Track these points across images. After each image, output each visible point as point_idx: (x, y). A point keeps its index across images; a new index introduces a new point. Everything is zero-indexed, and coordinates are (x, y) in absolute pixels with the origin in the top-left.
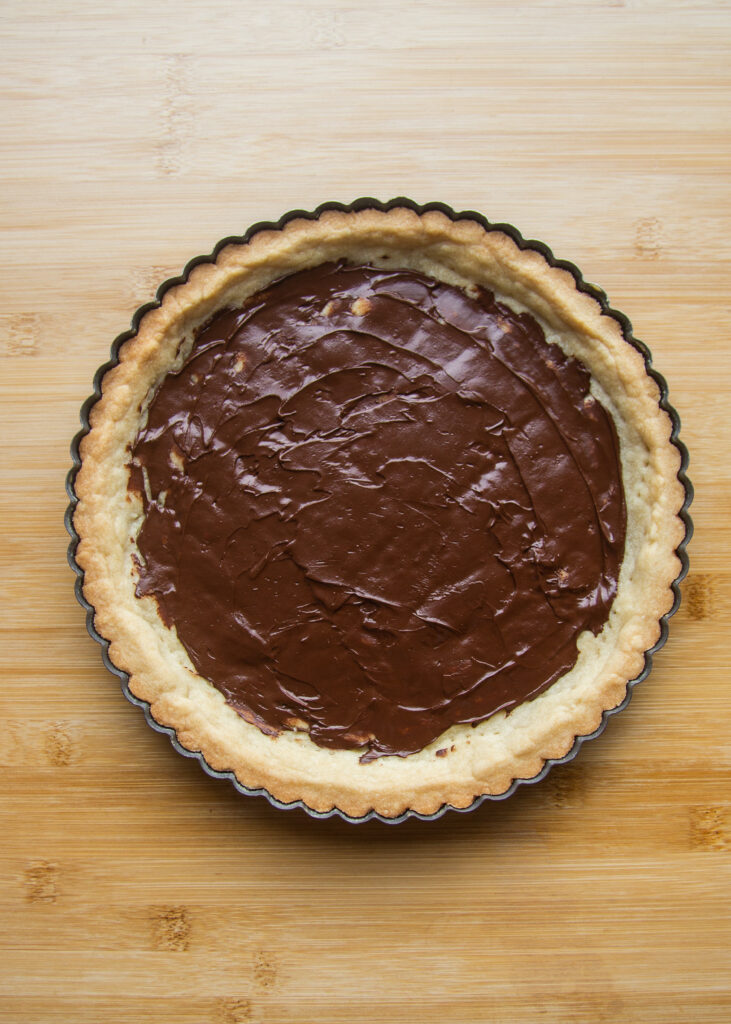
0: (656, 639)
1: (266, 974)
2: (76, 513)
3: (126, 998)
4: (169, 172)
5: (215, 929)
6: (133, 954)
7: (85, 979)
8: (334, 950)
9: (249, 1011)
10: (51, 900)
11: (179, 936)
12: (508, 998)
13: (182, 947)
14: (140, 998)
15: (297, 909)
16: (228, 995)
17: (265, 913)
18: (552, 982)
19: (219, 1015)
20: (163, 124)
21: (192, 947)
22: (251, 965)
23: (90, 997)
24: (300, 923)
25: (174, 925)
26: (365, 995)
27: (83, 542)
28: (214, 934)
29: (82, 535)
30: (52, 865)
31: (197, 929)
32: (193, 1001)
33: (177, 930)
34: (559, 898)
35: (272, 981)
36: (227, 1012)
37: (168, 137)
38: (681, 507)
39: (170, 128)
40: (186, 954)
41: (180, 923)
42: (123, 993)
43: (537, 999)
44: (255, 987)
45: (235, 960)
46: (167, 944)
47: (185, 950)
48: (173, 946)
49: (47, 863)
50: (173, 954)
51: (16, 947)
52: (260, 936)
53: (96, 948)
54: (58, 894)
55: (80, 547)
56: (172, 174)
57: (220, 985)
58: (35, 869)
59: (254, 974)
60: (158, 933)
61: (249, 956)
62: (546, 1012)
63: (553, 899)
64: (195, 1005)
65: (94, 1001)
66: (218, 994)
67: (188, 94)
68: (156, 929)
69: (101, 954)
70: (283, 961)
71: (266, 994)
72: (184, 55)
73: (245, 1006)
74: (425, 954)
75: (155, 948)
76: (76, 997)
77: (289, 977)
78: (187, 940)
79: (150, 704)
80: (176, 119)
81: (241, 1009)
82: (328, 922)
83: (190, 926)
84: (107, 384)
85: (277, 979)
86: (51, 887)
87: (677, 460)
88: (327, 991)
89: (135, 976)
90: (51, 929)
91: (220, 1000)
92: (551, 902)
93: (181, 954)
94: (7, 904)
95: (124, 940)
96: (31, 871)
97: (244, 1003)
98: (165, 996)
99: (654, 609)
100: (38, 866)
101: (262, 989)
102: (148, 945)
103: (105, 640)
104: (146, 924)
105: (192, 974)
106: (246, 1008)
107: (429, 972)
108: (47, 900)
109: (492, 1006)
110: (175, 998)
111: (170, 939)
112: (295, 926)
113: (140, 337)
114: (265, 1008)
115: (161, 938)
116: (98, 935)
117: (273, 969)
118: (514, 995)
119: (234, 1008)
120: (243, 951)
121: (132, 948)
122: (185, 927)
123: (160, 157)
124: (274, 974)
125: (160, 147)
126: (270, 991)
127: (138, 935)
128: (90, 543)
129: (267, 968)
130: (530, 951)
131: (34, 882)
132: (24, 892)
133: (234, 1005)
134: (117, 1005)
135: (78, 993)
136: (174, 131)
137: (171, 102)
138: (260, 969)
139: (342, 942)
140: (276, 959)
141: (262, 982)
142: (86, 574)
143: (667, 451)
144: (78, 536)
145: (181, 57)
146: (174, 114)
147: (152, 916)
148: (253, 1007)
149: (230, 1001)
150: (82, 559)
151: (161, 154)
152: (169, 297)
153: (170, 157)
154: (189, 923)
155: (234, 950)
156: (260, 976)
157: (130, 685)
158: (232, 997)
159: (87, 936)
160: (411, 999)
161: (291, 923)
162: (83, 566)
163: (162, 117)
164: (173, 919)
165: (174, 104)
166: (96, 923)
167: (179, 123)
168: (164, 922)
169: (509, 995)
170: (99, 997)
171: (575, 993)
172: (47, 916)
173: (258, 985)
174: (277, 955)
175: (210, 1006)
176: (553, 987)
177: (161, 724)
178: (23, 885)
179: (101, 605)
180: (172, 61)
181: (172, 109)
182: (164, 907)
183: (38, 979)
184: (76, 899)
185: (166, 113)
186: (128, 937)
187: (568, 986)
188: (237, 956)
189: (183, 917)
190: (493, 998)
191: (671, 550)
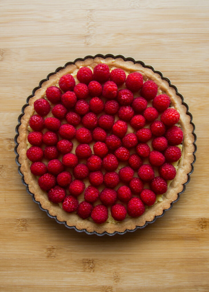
0: (194, 139)
1: (117, 279)
2: (29, 188)
3: (76, 286)
4: (88, 44)
5: (102, 266)
6: (78, 273)
7: (64, 280)
8: (137, 272)
9: (112, 290)
10: (54, 257)
11: (91, 268)
12: (187, 286)
13: (92, 271)
14: (80, 286)
15: (126, 260)
16: (106, 285)
17: (117, 261)
18: (200, 281)
19: (103, 291)
20: (86, 30)
21: (95, 271)
22: (112, 276)
23: (65, 285)
24: (127, 264)
25: (90, 265)
26: (146, 285)
27: (35, 195)
28: (102, 267)
29: (34, 193)
30: (54, 247)
31: (97, 266)
32: (96, 287)
33: (91, 266)
34: (202, 257)
35: (119, 281)
36: (105, 290)
37: (88, 34)
38: (181, 101)
39: (88, 31)
40: (93, 273)
41: (92, 264)
42: (75, 284)
43: (196, 286)
44: (114, 283)
45: (108, 275)
46: (88, 270)
47: (93, 272)
48: (90, 271)
49: (53, 246)
50: (90, 273)
51: (44, 271)
52: (115, 268)
53: (67, 271)
54: (56, 255)
55: (35, 197)
56: (89, 45)
57: (103, 282)
58: (49, 248)
59: (113, 279)
60: (85, 267)
61: (112, 274)
62: (198, 290)
63: (201, 257)
64: (96, 288)
65: (67, 287)
66: (103, 285)
67: (94, 21)
68: (85, 266)
69: (68, 273)
70: (122, 275)
71: (117, 285)
72: (92, 10)
73: (110, 288)
74: (163, 273)
75: (84, 271)
76: (61, 285)
77: (124, 280)
78: (94, 269)
79: (75, 226)
80: (90, 29)
81: (110, 289)
82: (135, 264)
83: (95, 265)
84: (19, 151)
85: (120, 280)
86: (54, 253)
87: (174, 91)
88: (135, 284)
89: (79, 279)
90: (54, 266)
91: (103, 286)
92: (200, 258)
93: (92, 273)
94: (41, 258)
95: (76, 269)
96: (48, 249)
97: (110, 287)
98: (88, 285)
99: (189, 131)
100: (50, 247)
101: (116, 283)
102: (83, 270)
103: (55, 216)
104: (82, 264)
105: (95, 279)
106: (111, 289)
107: (164, 278)
108: (53, 257)
109: (183, 289)
110: (90, 286)
111: (89, 269)
112: (126, 265)
113: (20, 135)
114: (116, 289)
115: (86, 268)
116: (67, 268)
117: (119, 277)
118: (189, 285)
119: (108, 289)
120: (110, 272)
121: (78, 271)
122: (93, 265)
123: (86, 40)
124: (119, 279)
125: (85, 37)
126: (118, 284)
127: (79, 267)
128: (37, 194)
129: (117, 277)
130: (194, 273)
131: (49, 252)
132: (46, 255)
133: (107, 288)
134: (74, 288)
135: (62, 284)
136: (90, 32)
137: (88, 24)
138: (115, 277)
139: (139, 270)
140: (120, 274)
141: (116, 281)
142: (40, 202)
143: (170, 89)
144: (33, 194)
145: (91, 10)
146: (89, 27)
147: (84, 262)
148: (113, 289)
149: (106, 286)
150: (37, 199)
151: (85, 39)
152: (22, 120)
153: (88, 40)
154: (95, 264)
155: (108, 272)
156: (115, 280)
157: (67, 224)
158: (107, 286)
159: (65, 268)
160: (159, 286)
161: (124, 264)
162: (38, 201)
163: (86, 28)
164: (90, 263)
165: (89, 24)
166: (67, 264)
167: (91, 30)
168: (87, 264)
169: (187, 285)
170: (68, 285)
171: (207, 285)
172: (53, 262)
173: (114, 282)
174: (120, 273)
175: (100, 288)
176: (200, 283)
177: (81, 230)
178: (46, 253)
179: (49, 208)
180: (89, 11)
181: (89, 26)
182: (87, 259)
183: (50, 280)
184: (61, 257)
185: (87, 27)
186: (76, 268)
187: (205, 283)
188: (108, 273)
189: (93, 262)
190: (183, 286)
191: (185, 114)
